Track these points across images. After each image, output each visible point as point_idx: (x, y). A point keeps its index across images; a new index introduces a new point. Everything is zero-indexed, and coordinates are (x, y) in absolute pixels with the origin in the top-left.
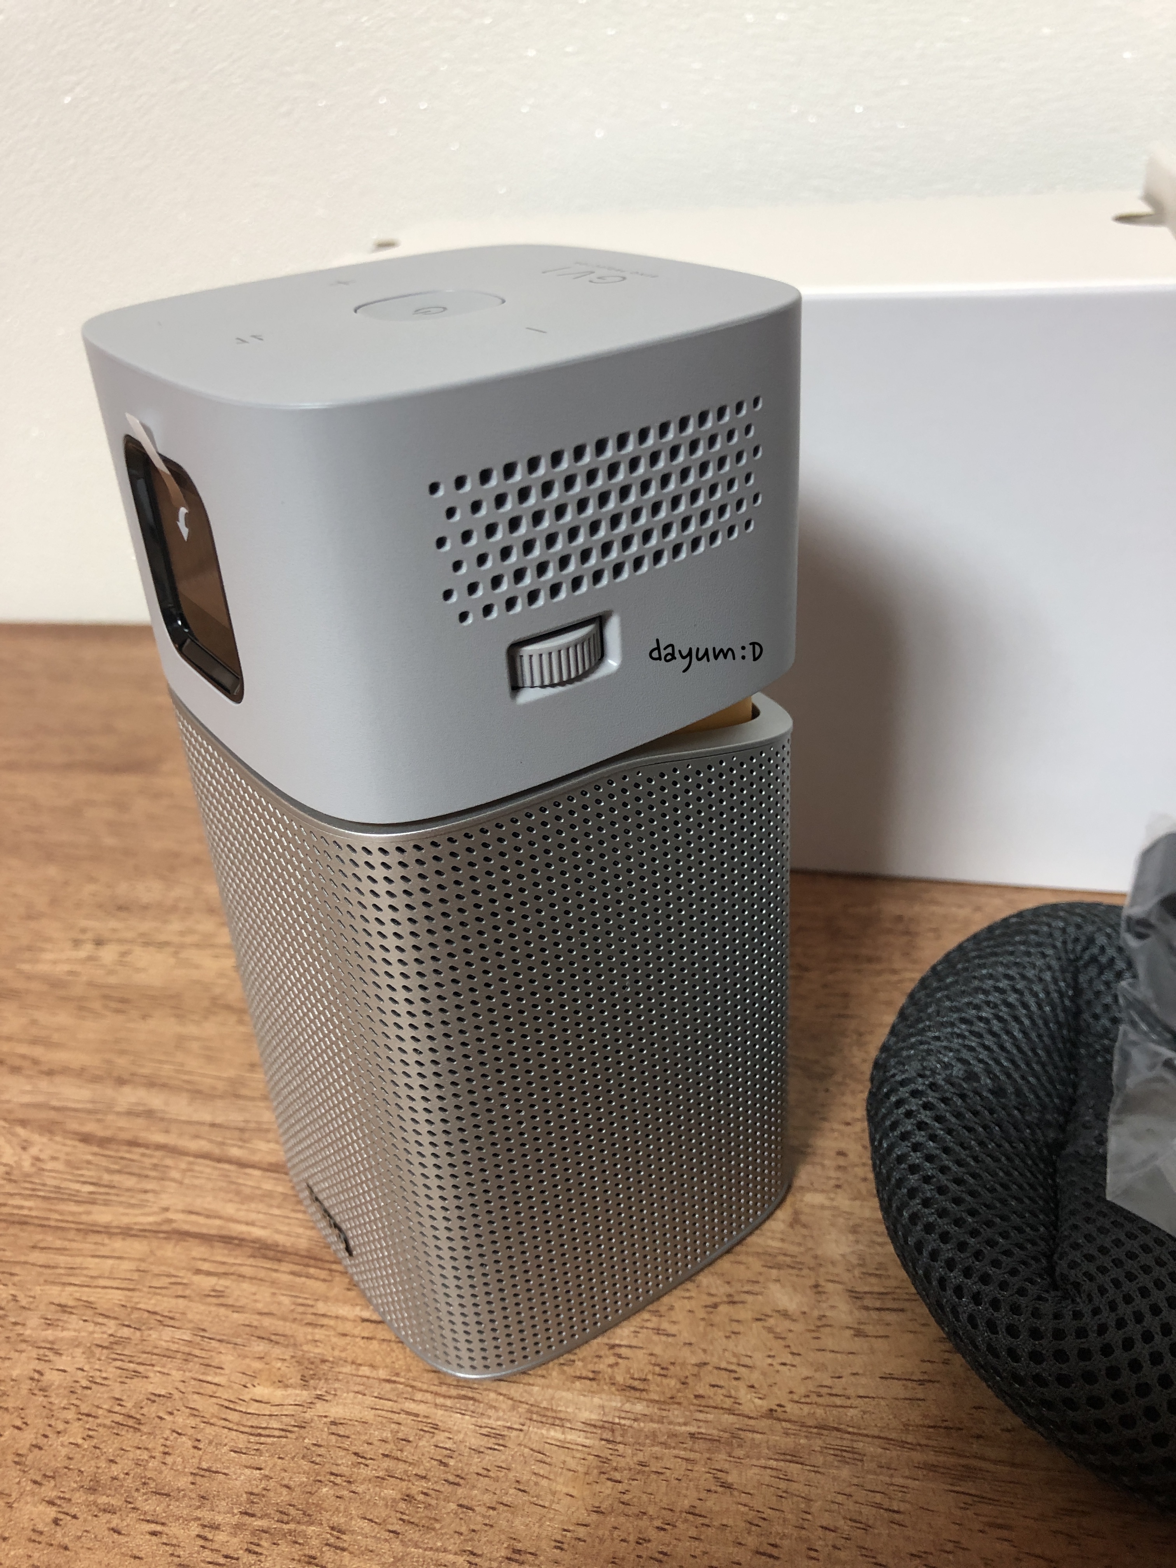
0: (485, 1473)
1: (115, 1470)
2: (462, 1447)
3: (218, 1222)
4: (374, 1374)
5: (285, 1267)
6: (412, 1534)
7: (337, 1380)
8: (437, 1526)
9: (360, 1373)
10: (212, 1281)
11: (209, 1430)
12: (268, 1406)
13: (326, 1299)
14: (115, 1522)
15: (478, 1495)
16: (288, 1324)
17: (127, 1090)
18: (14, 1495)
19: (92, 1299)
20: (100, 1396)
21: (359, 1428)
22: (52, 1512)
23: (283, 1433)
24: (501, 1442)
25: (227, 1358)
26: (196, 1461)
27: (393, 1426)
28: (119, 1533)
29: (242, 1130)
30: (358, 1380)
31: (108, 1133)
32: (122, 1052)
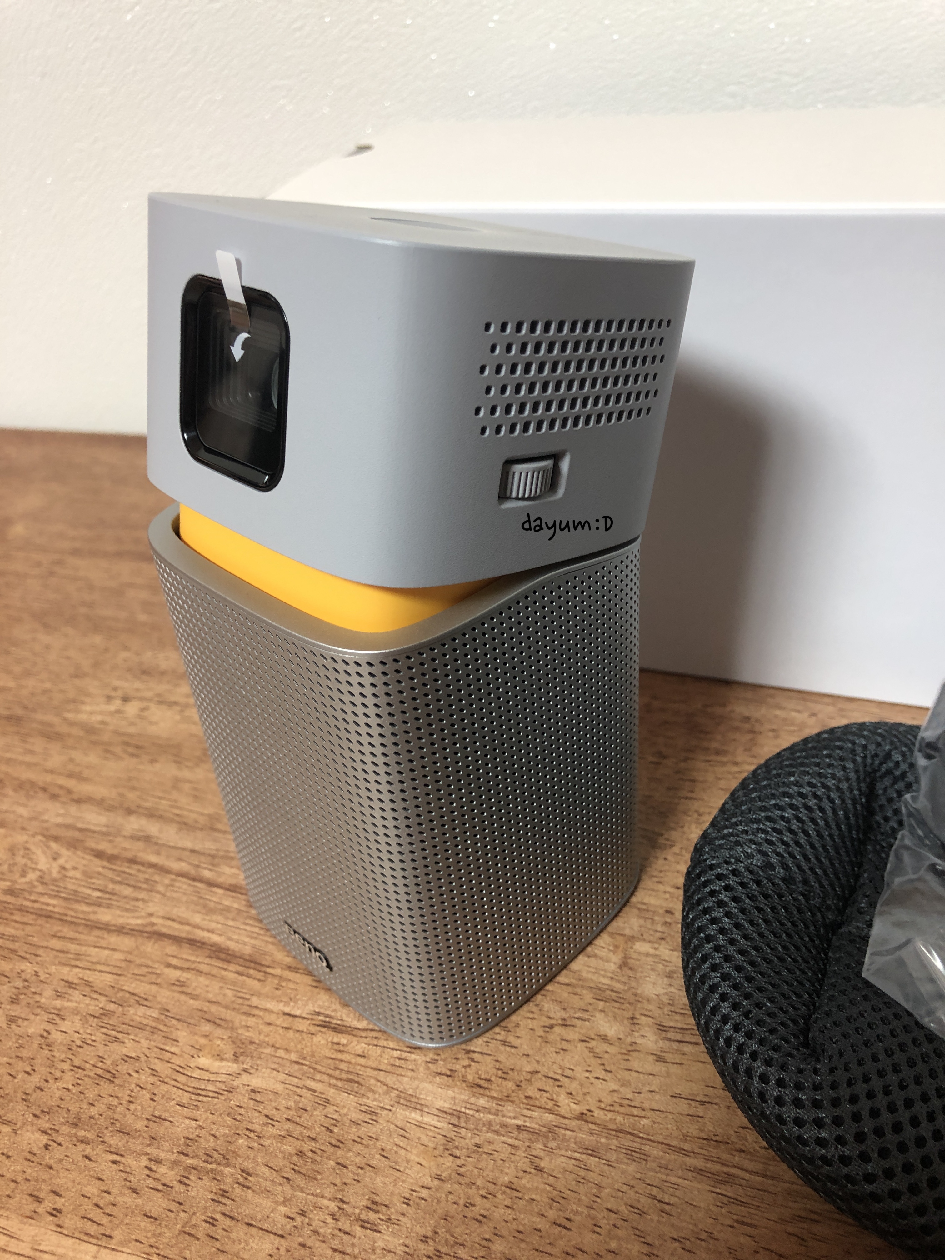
0: (359, 1141)
1: (93, 1111)
2: (345, 1119)
3: (187, 928)
4: (287, 1056)
5: (233, 967)
6: (300, 1181)
7: (260, 1058)
8: (319, 1177)
9: (277, 1055)
10: (178, 973)
11: (164, 1087)
12: (207, 1073)
13: (259, 994)
14: (88, 1150)
15: (352, 1157)
16: (229, 1011)
17: (133, 818)
18: (19, 1124)
19: (91, 979)
20: (88, 1054)
21: (271, 1096)
22: (44, 1139)
23: (216, 1095)
24: (374, 1118)
25: (183, 1034)
26: (151, 1109)
27: (296, 1097)
28: (90, 1160)
29: (213, 857)
30: (276, 1059)
31: (115, 852)
32: (134, 788)
